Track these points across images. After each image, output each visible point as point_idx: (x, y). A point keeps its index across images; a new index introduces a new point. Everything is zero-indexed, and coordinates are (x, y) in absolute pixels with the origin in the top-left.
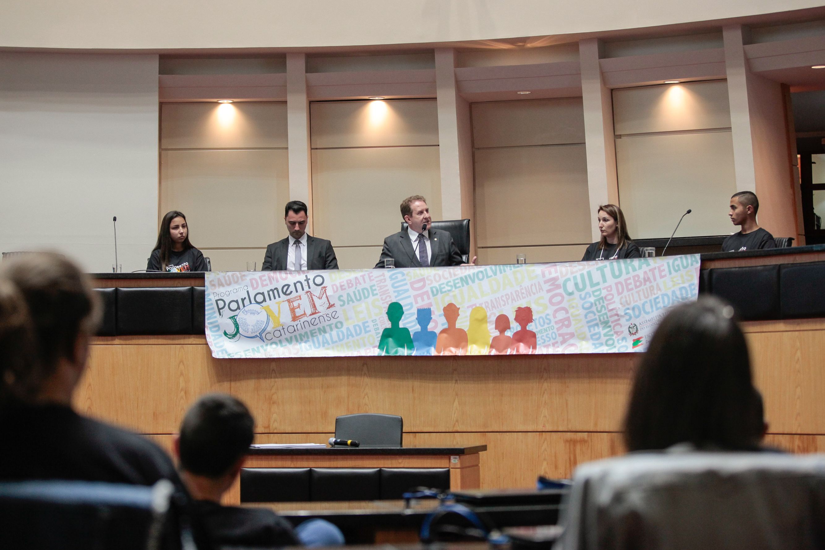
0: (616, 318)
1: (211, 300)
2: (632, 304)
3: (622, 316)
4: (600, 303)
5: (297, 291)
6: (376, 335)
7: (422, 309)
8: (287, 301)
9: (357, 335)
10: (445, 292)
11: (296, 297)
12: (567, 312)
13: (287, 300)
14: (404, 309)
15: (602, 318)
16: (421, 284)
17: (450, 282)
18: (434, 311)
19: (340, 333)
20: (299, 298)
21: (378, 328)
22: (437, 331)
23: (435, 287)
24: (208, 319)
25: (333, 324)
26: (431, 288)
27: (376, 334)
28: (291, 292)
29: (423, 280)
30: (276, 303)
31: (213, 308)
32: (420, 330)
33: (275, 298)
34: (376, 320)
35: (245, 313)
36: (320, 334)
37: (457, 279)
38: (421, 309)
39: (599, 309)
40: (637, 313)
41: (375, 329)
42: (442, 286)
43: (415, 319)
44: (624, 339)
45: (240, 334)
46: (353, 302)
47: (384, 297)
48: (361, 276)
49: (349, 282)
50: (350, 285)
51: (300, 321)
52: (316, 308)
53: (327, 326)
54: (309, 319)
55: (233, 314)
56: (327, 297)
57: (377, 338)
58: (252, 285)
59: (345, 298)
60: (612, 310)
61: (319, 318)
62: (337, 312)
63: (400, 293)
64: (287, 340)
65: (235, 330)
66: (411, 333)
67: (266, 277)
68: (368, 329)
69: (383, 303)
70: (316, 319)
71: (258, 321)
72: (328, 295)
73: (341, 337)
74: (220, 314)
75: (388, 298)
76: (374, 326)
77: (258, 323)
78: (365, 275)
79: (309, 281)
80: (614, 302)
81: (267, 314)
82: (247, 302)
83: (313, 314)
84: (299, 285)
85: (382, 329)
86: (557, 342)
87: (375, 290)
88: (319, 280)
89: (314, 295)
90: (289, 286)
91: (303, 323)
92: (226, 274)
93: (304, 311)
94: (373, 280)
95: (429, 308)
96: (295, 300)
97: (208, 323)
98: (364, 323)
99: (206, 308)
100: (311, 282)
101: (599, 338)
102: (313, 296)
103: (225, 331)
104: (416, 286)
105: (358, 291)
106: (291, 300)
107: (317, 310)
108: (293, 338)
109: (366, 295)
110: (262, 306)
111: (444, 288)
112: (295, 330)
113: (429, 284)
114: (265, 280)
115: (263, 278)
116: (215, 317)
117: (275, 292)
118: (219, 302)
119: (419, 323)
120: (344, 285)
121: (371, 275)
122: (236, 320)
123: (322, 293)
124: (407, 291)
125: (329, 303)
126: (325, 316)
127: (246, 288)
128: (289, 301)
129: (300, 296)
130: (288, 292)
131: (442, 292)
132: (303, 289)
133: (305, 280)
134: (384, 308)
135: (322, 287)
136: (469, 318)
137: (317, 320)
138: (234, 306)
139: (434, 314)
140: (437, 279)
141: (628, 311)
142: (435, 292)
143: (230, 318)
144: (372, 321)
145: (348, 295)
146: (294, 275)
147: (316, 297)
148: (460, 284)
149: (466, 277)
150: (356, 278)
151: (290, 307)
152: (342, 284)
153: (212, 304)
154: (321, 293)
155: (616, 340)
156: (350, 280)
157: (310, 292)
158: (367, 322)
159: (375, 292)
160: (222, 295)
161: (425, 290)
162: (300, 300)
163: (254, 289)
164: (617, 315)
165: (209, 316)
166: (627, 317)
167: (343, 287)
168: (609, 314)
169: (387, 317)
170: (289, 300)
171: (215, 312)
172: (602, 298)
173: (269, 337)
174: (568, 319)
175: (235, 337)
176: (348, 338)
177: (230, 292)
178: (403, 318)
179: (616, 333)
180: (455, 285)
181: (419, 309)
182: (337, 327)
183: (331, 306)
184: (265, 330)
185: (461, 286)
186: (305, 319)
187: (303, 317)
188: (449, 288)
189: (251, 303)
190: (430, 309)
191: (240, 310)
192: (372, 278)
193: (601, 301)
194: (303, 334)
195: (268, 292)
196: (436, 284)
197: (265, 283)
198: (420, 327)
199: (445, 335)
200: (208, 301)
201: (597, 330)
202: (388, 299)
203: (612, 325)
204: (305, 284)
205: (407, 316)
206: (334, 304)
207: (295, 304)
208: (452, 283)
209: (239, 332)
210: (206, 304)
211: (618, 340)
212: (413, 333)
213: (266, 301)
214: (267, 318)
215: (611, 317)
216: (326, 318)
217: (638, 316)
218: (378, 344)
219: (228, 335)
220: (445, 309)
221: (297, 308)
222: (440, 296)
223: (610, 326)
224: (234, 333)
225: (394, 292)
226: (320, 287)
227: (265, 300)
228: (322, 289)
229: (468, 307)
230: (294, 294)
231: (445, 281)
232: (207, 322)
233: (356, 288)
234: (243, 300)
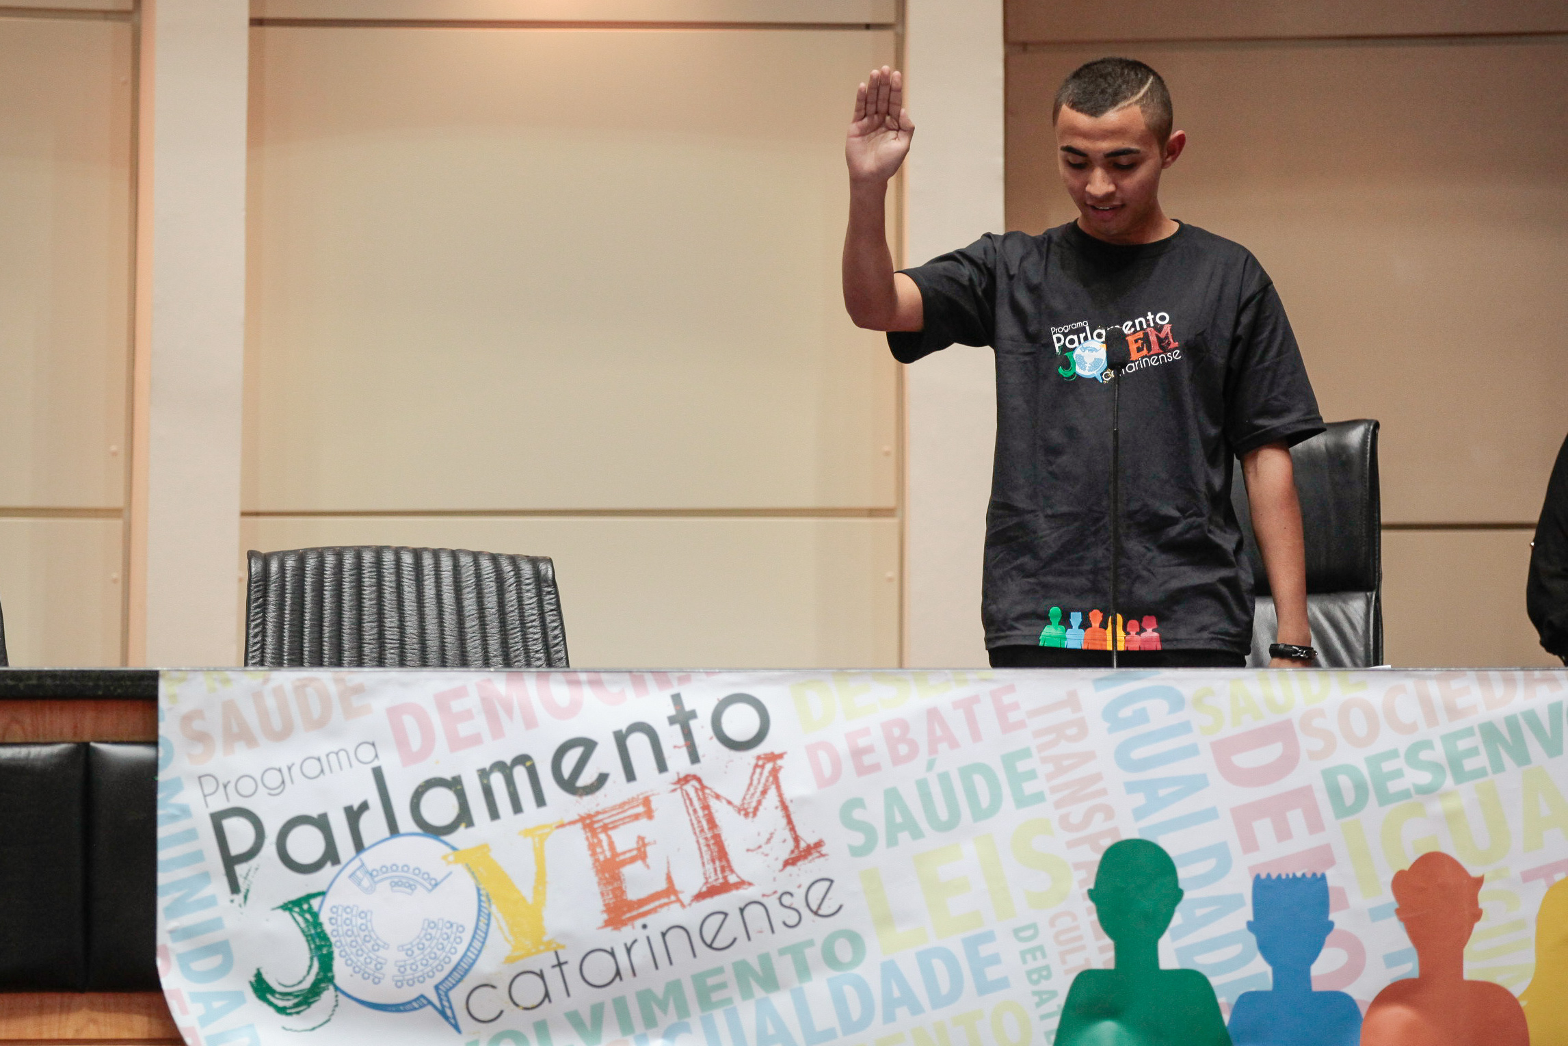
1: (185, 812)
5: (630, 776)
6: (1038, 1005)
7: (1279, 876)
8: (579, 825)
9: (939, 1001)
10: (1405, 795)
11: (624, 803)
13: (582, 819)
14: (1182, 873)
16: (1272, 753)
17: (1427, 745)
18: (1341, 891)
19: (849, 991)
20: (641, 809)
21: (1047, 968)
22: (1363, 991)
23: (1350, 770)
24: (173, 912)
25: (810, 943)
26: (1329, 776)
27: (1036, 999)
28: (602, 779)
29: (1282, 732)
30: (527, 833)
31: (197, 857)
32: (1267, 984)
33: (517, 808)
34: (1034, 926)
35: (366, 882)
36: (747, 993)
37: (1469, 732)
38: (1274, 876)
41: (1029, 973)
42: (1387, 767)
43: (1244, 926)
45: (337, 988)
46: (917, 834)
47: (1077, 812)
48: (956, 705)
49: (897, 732)
50: (903, 749)
51: (645, 927)
52: (728, 861)
53: (782, 952)
54: (690, 915)
55: (300, 885)
56: (785, 808)
57: (1043, 1017)
58: (401, 742)
59: (874, 813)
61: (742, 910)
62: (832, 881)
63: (1162, 792)
64: (575, 1020)
65: (310, 967)
66: (1221, 1000)
67: (472, 701)
68: (992, 973)
69: (1071, 844)
70: (726, 915)
71: (432, 924)
72: (788, 794)
73: (856, 1013)
74: (234, 887)
75: (1099, 817)
76: (1025, 961)
77: (433, 932)
78: (976, 699)
79: (693, 724)
81: (478, 890)
82: (373, 824)
83: (711, 892)
84: (638, 745)
85: (1067, 972)
87: (1032, 775)
88: (740, 722)
89: (718, 797)
90: (589, 746)
91: (664, 935)
92: (266, 681)
93: (669, 878)
94: (1021, 725)
95: (1314, 875)
96: (624, 821)
97: (171, 932)
98: (972, 944)
99: (163, 855)
100: (702, 729)
102: (713, 803)
103: (259, 976)
104: (1245, 760)
105: (944, 778)
106: (600, 817)
107: (732, 871)
108: (609, 1011)
109: (985, 800)
110: (454, 849)
111: (1398, 774)
112: (618, 973)
113: (1314, 756)
114: (467, 715)
115: (457, 706)
116: (211, 902)
117: (520, 774)
118: (229, 824)
119: (1266, 949)
120: (869, 750)
121: (1007, 699)
122: (315, 915)
123: (760, 788)
124: (1196, 784)
125: (797, 839)
126: (772, 903)
127: (366, 753)
128: (588, 823)
129: (646, 801)
130: (585, 779)
131: (1385, 798)
132: (662, 767)
133: (672, 721)
134: (1077, 866)
135: (759, 758)
136: (1531, 932)
137: (733, 926)
138: (306, 844)
139: (1344, 905)
140: (1360, 726)
142: (1349, 798)
143: (287, 907)
144: (1016, 932)
145: (893, 796)
146: (614, 690)
147: (730, 808)
148: (1482, 760)
149: (1511, 722)
150: (933, 715)
151: (594, 854)
152: (862, 742)
153: (191, 835)
154: (751, 784)
156: (904, 725)
157: (699, 780)
158: (989, 937)
159: (1029, 788)
160: (247, 786)
161: (1291, 782)
162: (644, 821)
163: (409, 758)
165: (177, 895)
167: (868, 760)
169: (1095, 917)
170: (590, 816)
171: (206, 876)
173: (485, 1004)
175: (309, 1004)
176: (889, 1017)
177: (285, 771)
178: (1177, 919)
180: (1455, 764)
181: (1263, 876)
182: (831, 960)
183: (802, 853)
184: (466, 972)
185: (1489, 769)
186: (671, 915)
187: (661, 906)
188: (1425, 778)
189: (394, 829)
190: (1323, 877)
191: (338, 868)
192: (1013, 717)
194: (659, 991)
195: (484, 774)
196: (1357, 758)
197: (464, 729)
198: (1268, 969)
199: (1398, 1014)
200: (174, 818)
202: (1098, 824)
204: (671, 737)
205: (1199, 912)
206: (819, 844)
207: (624, 839)
208: (1438, 753)
209: (331, 980)
210: (162, 832)
212: (1234, 1001)
213: (470, 824)
214: (480, 911)
216: (778, 914)
219: (273, 992)
220: (1401, 883)
221: (633, 860)
222: (1373, 812)
224: (307, 985)
225: (1131, 788)
226: (750, 756)
227: (464, 817)
228: (756, 766)
229: (1528, 877)
230: (617, 790)
231: (1402, 743)
232: (165, 926)
233: (930, 766)
234: (354, 815)
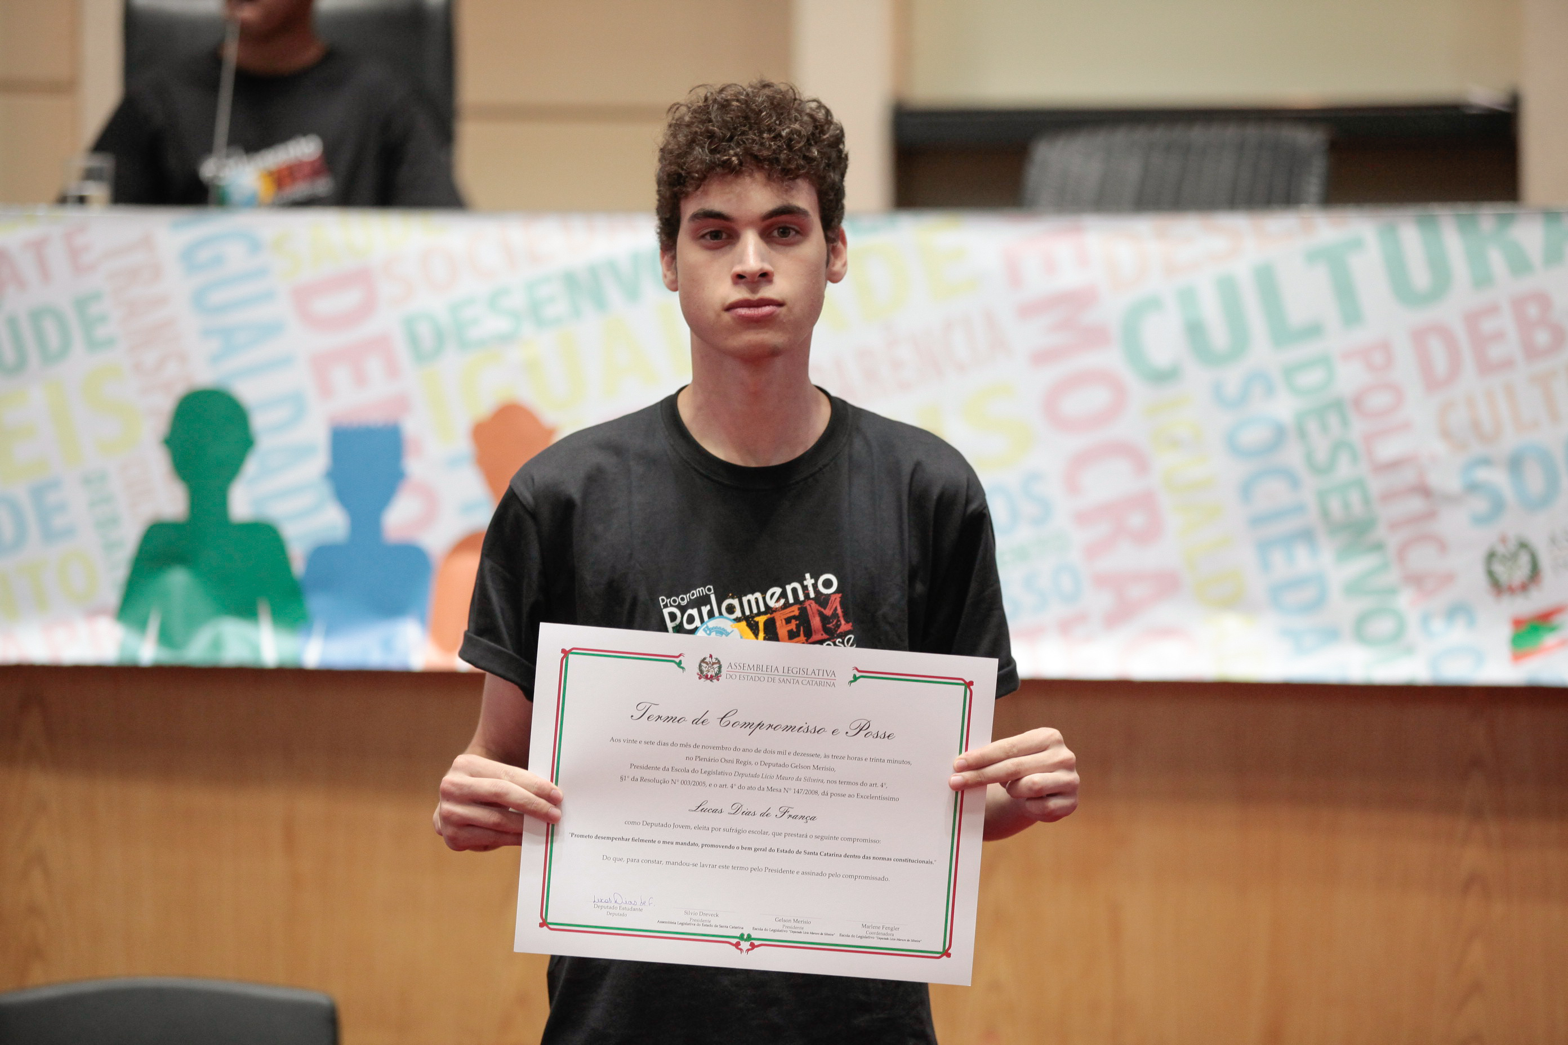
0: (1416, 504)
2: (1510, 441)
3: (1451, 500)
4: (1324, 428)
6: (108, 551)
7: (356, 425)
10: (485, 341)
12: (1140, 462)
15: (1335, 505)
16: (350, 298)
17: (508, 291)
18: (417, 439)
21: (115, 517)
22: (438, 540)
23: (428, 316)
26: (408, 322)
27: (104, 549)
29: (362, 277)
32: (341, 533)
34: (103, 475)
37: (548, 279)
38: (352, 424)
39: (1321, 455)
40: (1535, 481)
41: (99, 521)
42: (467, 313)
43: (320, 475)
44: (1457, 611)
47: (151, 358)
60: (1394, 465)
63: (237, 338)
68: (58, 521)
69: (143, 391)
75: (172, 364)
78: (46, 240)
80: (1406, 426)
85: (137, 521)
86: (1081, 618)
87: (103, 319)
94: (95, 266)
95: (390, 424)
98: (37, 492)
101: (1317, 604)
105: (12, 321)
109: (54, 342)
111: (477, 321)
113: (391, 302)
119: (344, 495)
121: (77, 242)
124: (270, 330)
131: (464, 345)
134: (152, 413)
139: (420, 453)
140: (440, 272)
141: (1483, 474)
142: (428, 344)
144: (84, 478)
148: (561, 307)
149: (592, 271)
155: (1413, 618)
158: (56, 484)
159: (101, 332)
161: (370, 329)
164: (1424, 491)
166: (1480, 505)
168: (1376, 485)
169: (167, 463)
172: (1337, 405)
174: (1146, 502)
178: (251, 467)
179: (1416, 580)
180: (535, 309)
181: (342, 424)
185: (568, 317)
188: (504, 325)
190: (399, 426)
192: (85, 258)
193: (1333, 420)
198: (343, 518)
201: (1303, 560)
202: (172, 370)
203: (1393, 541)
205: (273, 461)
208: (518, 300)
211: (1426, 620)
212: (306, 549)
215: (1389, 496)
217: (1546, 500)
218: (112, 597)
220: (481, 432)
222: (453, 360)
223: (1378, 547)
225: (207, 332)
231: (483, 289)
